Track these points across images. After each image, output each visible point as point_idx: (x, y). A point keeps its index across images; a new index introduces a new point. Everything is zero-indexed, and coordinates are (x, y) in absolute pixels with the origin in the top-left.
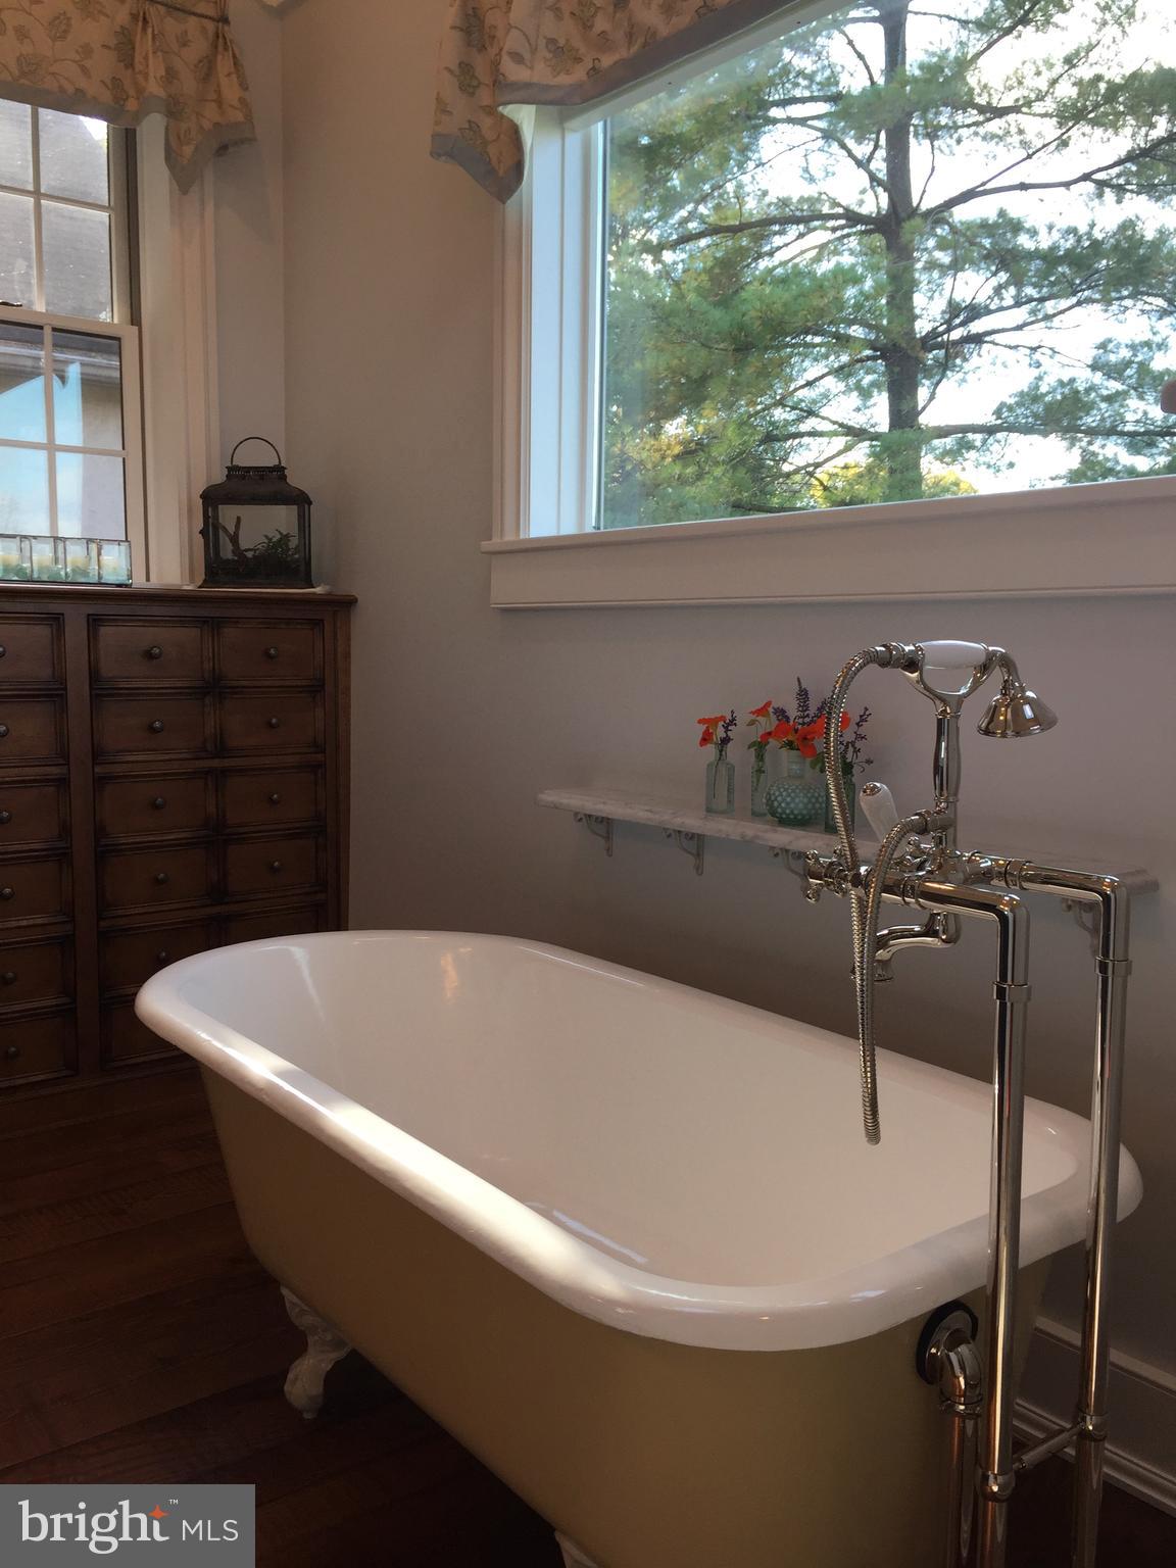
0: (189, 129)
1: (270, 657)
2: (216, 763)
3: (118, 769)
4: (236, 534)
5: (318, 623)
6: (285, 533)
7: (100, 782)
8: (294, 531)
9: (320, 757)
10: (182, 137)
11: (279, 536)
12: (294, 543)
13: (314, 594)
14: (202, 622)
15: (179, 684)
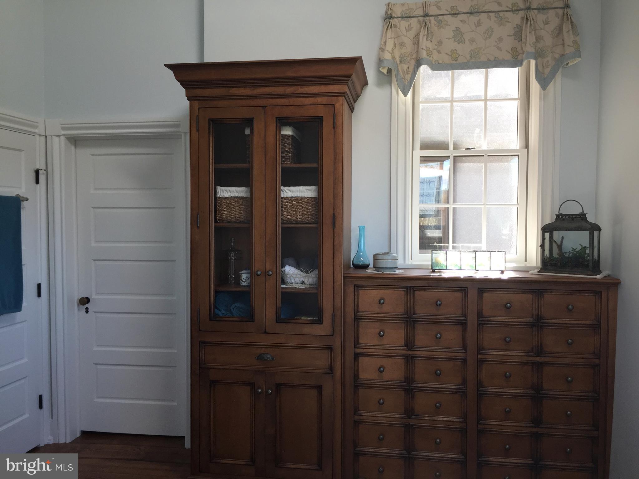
0: (548, 61)
1: (570, 310)
2: (538, 359)
3: (489, 357)
4: (561, 245)
5: (598, 293)
6: (584, 246)
7: (481, 362)
8: (587, 245)
9: (597, 361)
10: (544, 65)
11: (581, 247)
12: (587, 251)
13: (595, 278)
14: (534, 291)
15: (522, 320)
